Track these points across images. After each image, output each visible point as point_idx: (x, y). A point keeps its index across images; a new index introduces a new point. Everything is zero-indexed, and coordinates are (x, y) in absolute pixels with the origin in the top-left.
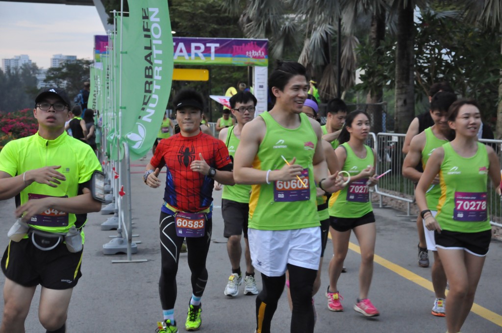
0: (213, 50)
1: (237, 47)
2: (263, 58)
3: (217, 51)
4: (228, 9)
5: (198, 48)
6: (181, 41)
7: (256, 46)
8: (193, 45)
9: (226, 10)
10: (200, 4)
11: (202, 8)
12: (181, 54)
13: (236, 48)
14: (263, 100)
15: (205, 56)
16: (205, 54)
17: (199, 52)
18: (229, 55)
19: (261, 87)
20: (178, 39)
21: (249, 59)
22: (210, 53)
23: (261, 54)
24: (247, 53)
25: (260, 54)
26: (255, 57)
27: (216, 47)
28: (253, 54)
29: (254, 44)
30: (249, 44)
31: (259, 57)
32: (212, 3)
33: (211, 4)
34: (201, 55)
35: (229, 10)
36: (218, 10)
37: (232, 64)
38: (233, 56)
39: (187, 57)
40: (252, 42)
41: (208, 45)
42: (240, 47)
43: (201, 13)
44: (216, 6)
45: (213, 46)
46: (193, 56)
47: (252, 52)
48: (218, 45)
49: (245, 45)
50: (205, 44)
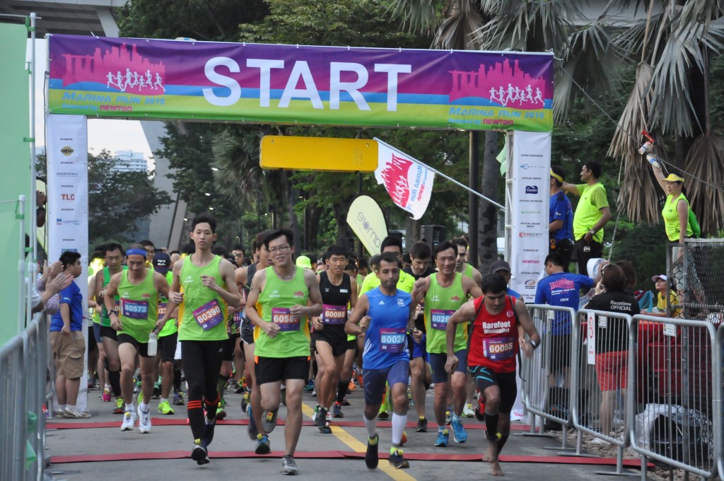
0: (393, 83)
1: (464, 74)
2: (539, 106)
3: (405, 86)
4: (406, 18)
5: (348, 76)
6: (302, 55)
7: (519, 73)
8: (336, 68)
9: (399, 19)
10: (338, 7)
11: (341, 18)
12: (300, 93)
13: (459, 76)
14: (536, 229)
15: (368, 100)
16: (368, 93)
17: (353, 89)
18: (440, 97)
19: (532, 190)
20: (295, 50)
21: (497, 109)
22: (386, 91)
23: (534, 94)
24: (492, 91)
25: (530, 96)
26: (514, 105)
27: (400, 75)
28: (510, 96)
29: (512, 65)
30: (498, 65)
31: (528, 105)
32: (366, 5)
33: (361, 10)
34: (357, 96)
35: (408, 23)
36: (379, 23)
37: (446, 124)
38: (451, 101)
39: (317, 103)
40: (507, 61)
41: (379, 68)
42: (473, 74)
43: (338, 29)
44: (375, 15)
45: (394, 72)
46: (335, 99)
47: (506, 88)
48: (407, 69)
49: (487, 70)
50: (369, 66)
